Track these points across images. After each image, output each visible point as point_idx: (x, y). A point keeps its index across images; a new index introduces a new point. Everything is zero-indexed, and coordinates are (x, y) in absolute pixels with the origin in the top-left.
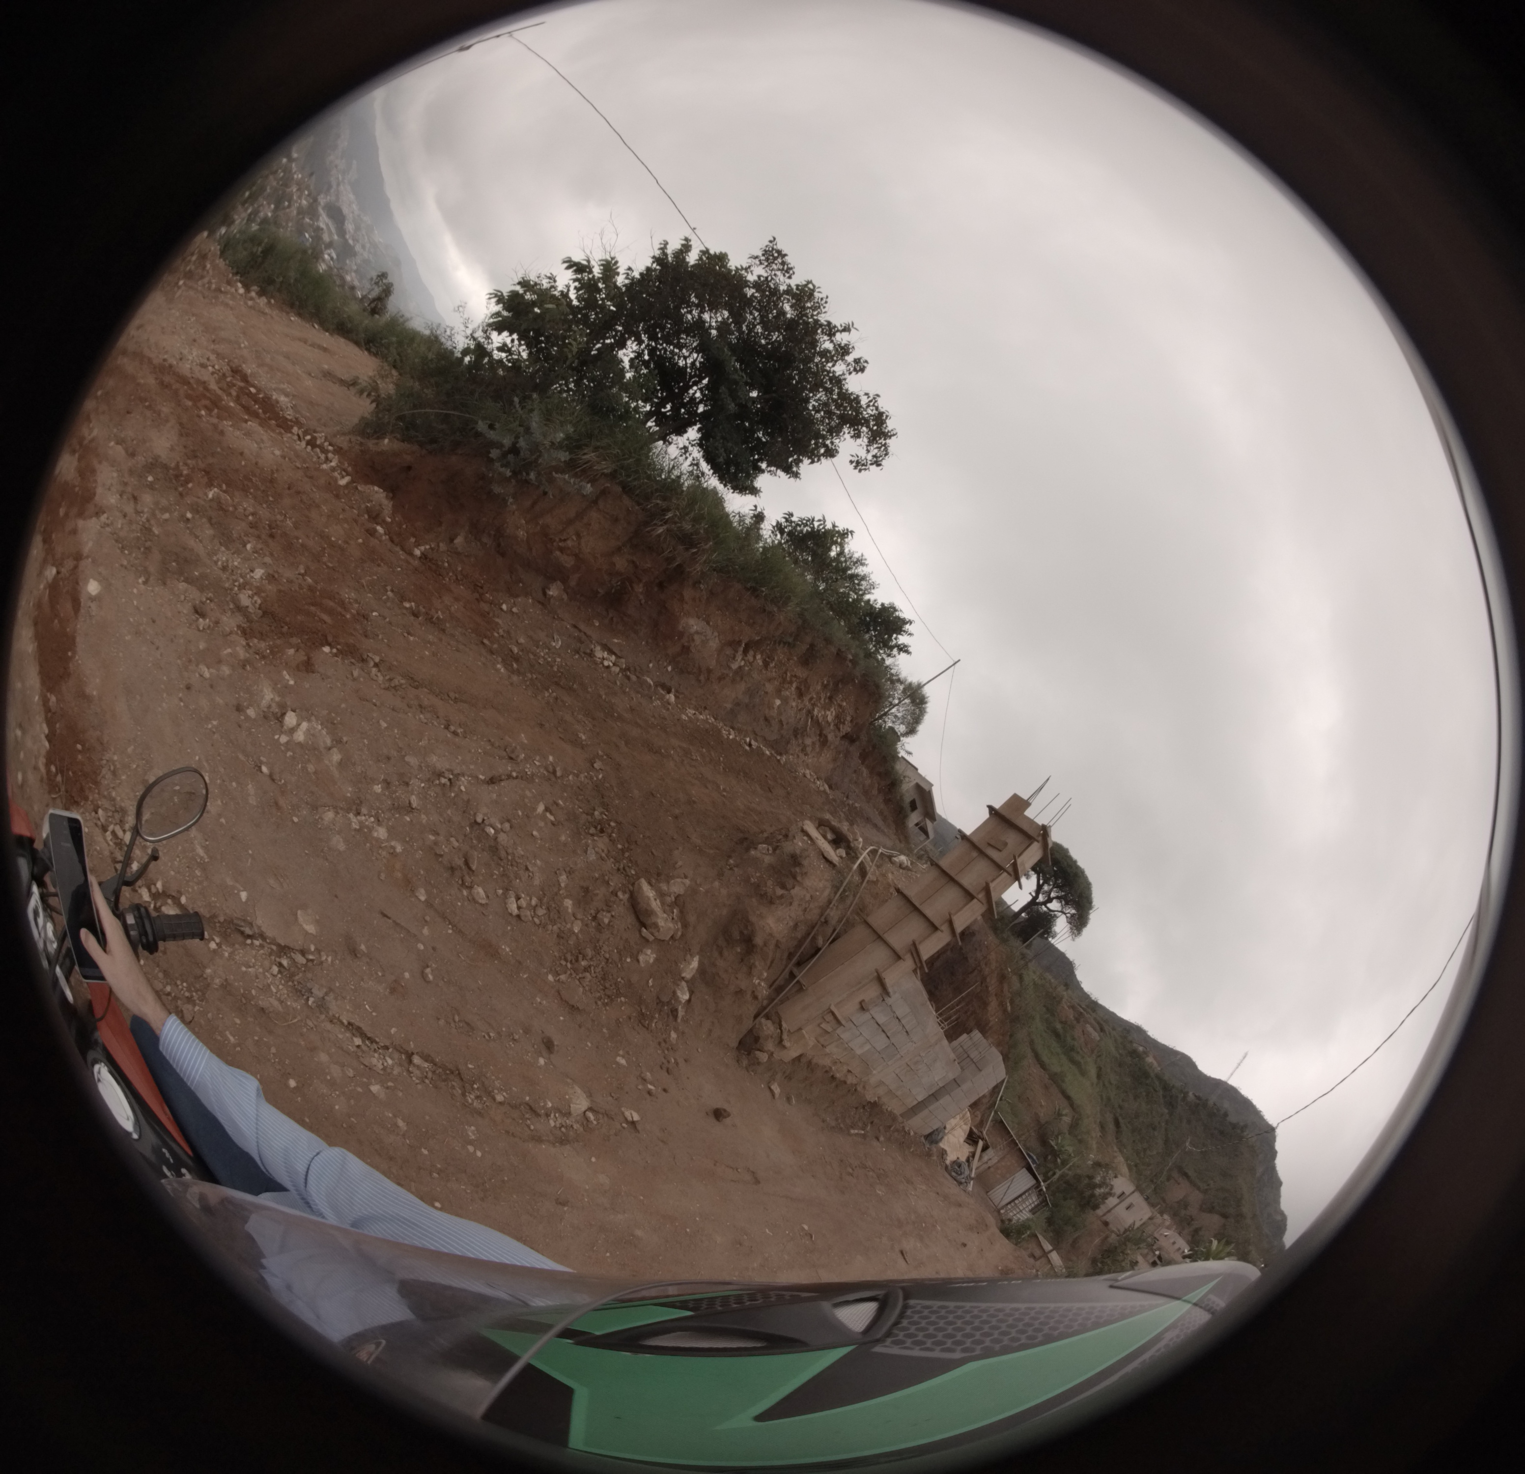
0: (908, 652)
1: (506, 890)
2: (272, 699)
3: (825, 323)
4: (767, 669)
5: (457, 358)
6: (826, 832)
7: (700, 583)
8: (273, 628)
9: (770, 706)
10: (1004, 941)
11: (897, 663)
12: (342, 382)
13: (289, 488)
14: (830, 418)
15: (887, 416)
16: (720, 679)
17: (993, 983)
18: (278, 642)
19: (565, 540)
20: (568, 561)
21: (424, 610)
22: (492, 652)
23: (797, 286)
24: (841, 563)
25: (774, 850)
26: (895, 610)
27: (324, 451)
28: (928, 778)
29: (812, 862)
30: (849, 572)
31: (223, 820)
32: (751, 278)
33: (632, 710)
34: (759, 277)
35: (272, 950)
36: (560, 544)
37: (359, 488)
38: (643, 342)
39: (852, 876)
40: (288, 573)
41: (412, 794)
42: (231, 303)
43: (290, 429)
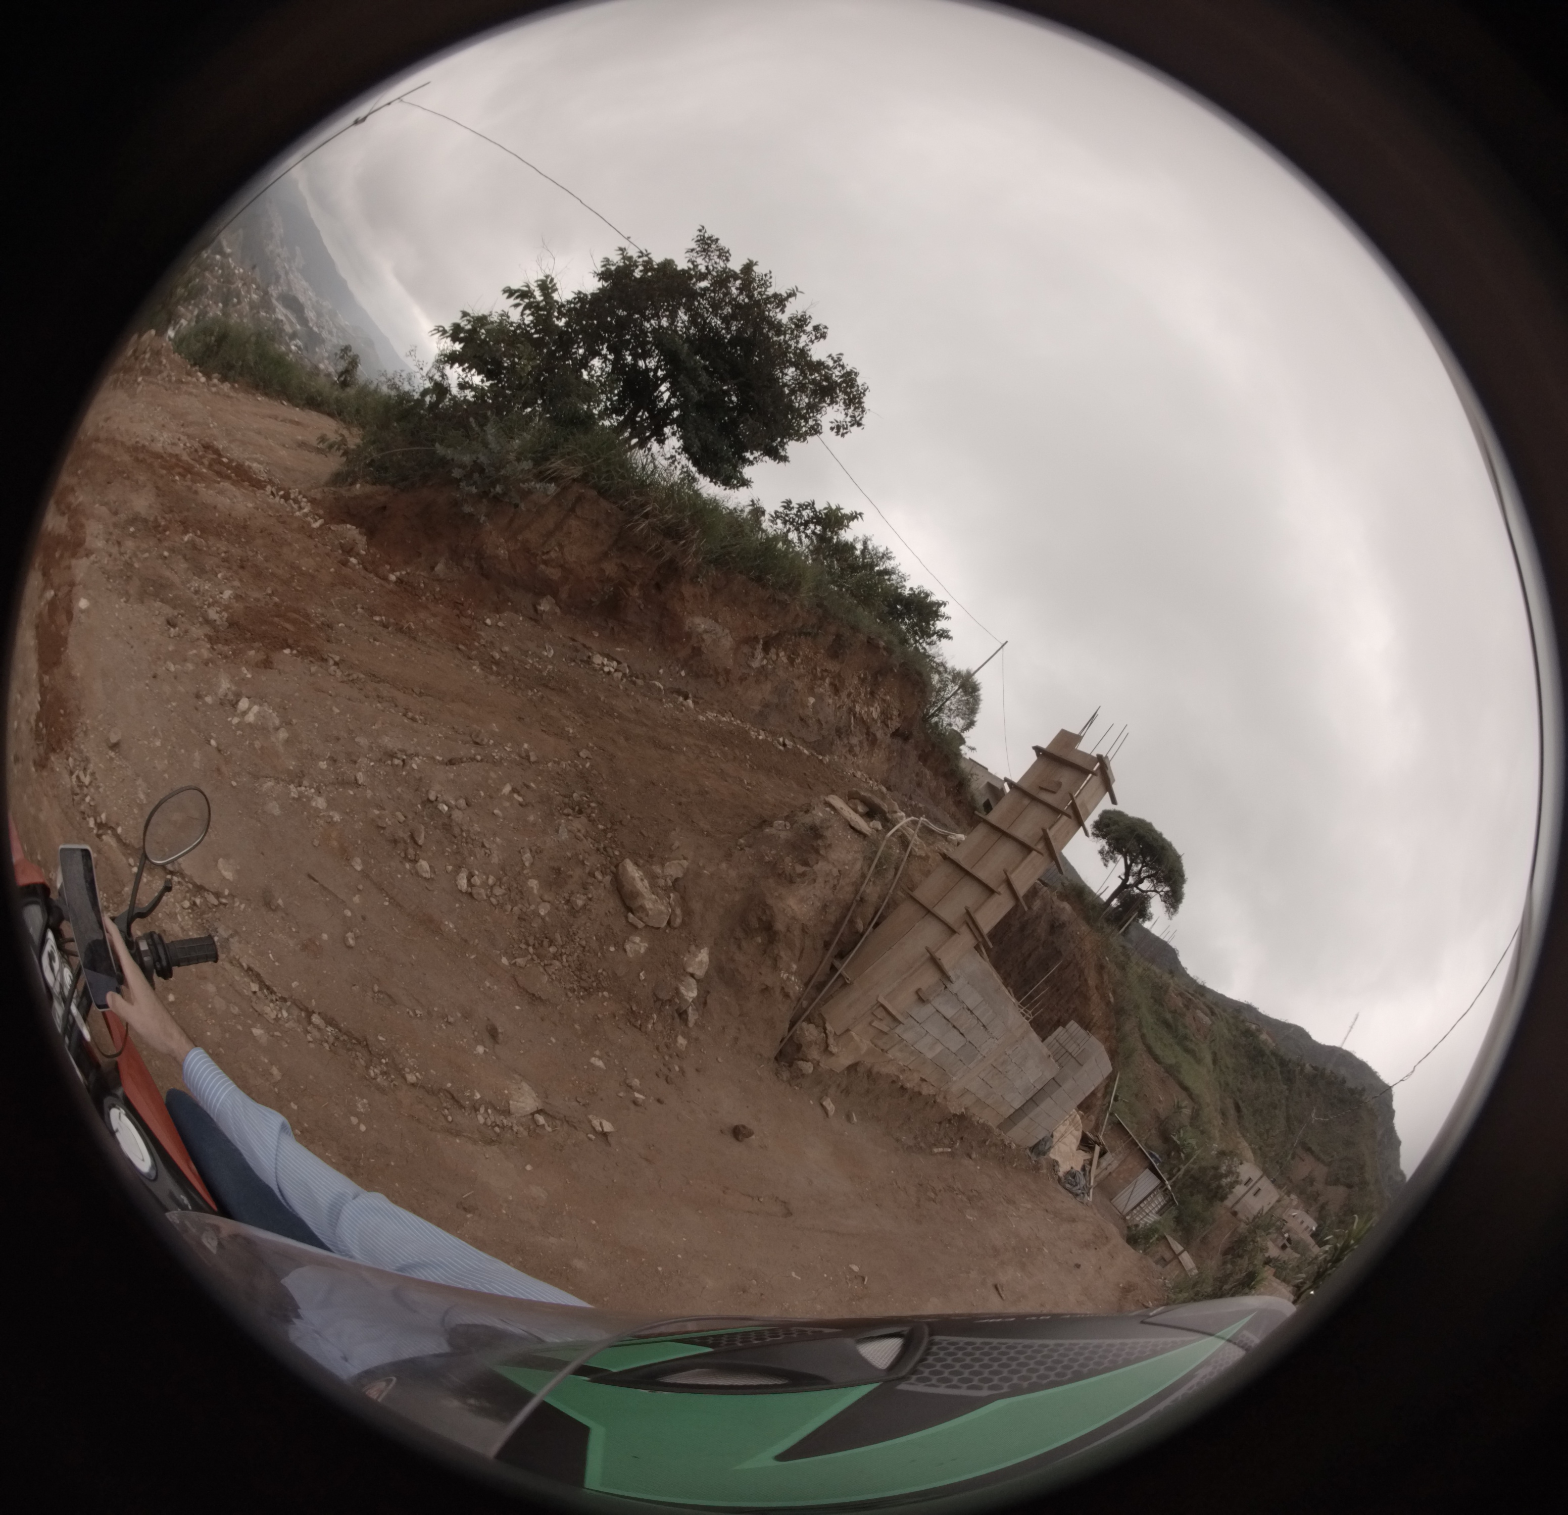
0: (948, 637)
1: (457, 866)
2: (229, 689)
4: (793, 666)
5: (419, 400)
6: (856, 805)
7: (697, 577)
8: (237, 635)
9: (804, 706)
13: (261, 532)
15: (855, 373)
16: (742, 680)
19: (548, 553)
20: (554, 574)
22: (468, 657)
25: (792, 824)
26: (927, 595)
29: (836, 833)
33: (637, 711)
36: (544, 557)
37: (332, 528)
39: (888, 845)
40: (256, 594)
42: (194, 391)
43: (263, 488)
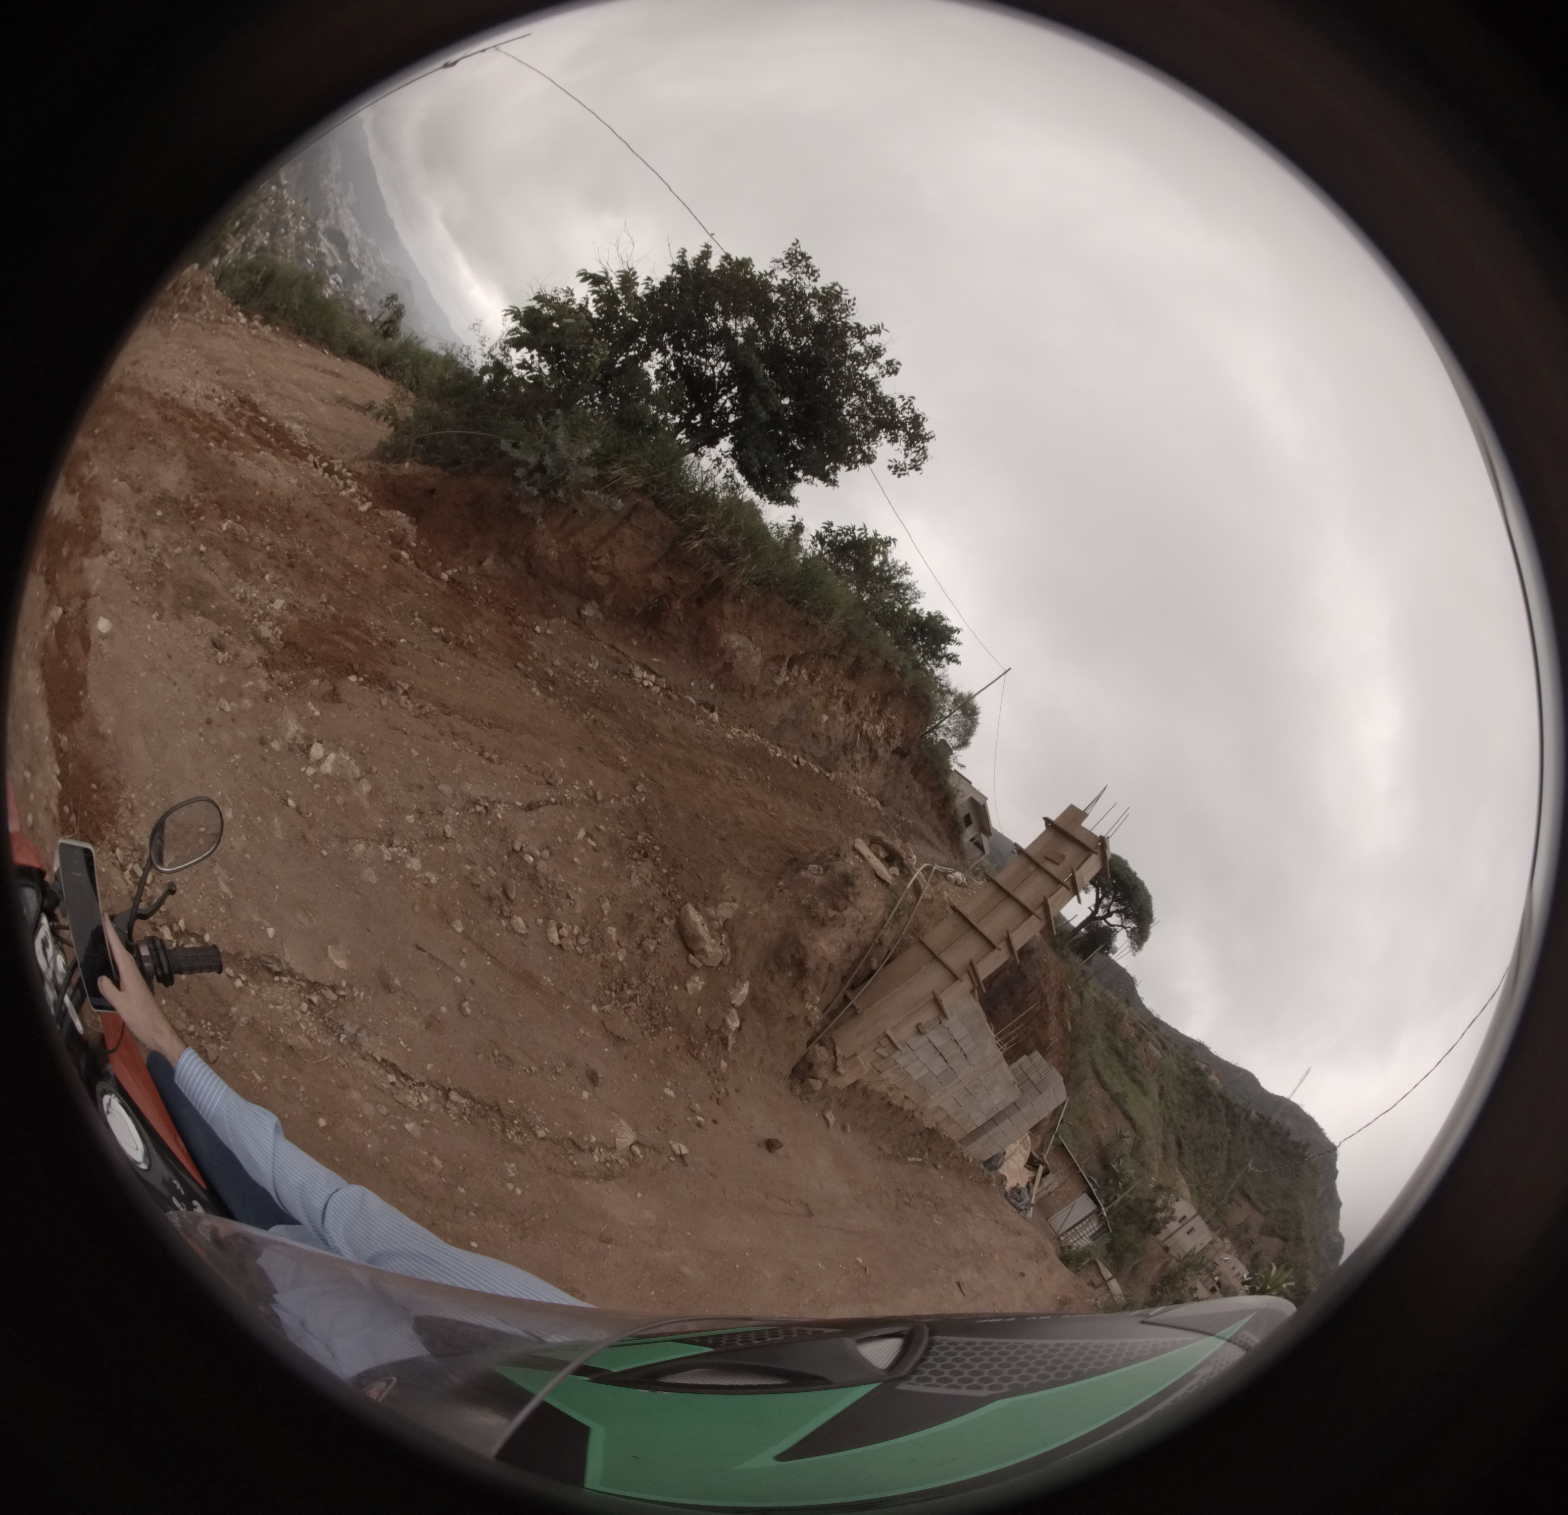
0: (957, 662)
1: (547, 919)
2: (297, 731)
3: (854, 326)
4: (813, 684)
5: (476, 377)
6: (878, 850)
7: (740, 597)
8: (296, 659)
9: (817, 722)
10: (1064, 958)
11: (946, 673)
12: (358, 408)
13: (307, 517)
14: (866, 423)
15: (924, 419)
16: (766, 695)
17: (1052, 1003)
18: (302, 673)
19: (598, 559)
20: (602, 580)
21: (452, 635)
22: (526, 676)
23: (823, 288)
24: (885, 572)
25: (826, 869)
26: (943, 619)
27: (342, 477)
28: (982, 792)
29: (864, 881)
30: (894, 582)
31: (248, 856)
32: (775, 282)
33: (674, 730)
34: (783, 280)
35: (301, 986)
36: (593, 563)
37: (381, 513)
38: (668, 352)
39: (906, 895)
40: (310, 603)
41: (447, 823)
42: (233, 333)
43: (304, 457)
